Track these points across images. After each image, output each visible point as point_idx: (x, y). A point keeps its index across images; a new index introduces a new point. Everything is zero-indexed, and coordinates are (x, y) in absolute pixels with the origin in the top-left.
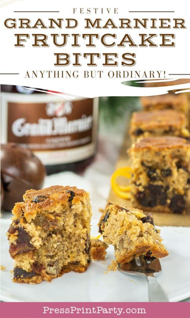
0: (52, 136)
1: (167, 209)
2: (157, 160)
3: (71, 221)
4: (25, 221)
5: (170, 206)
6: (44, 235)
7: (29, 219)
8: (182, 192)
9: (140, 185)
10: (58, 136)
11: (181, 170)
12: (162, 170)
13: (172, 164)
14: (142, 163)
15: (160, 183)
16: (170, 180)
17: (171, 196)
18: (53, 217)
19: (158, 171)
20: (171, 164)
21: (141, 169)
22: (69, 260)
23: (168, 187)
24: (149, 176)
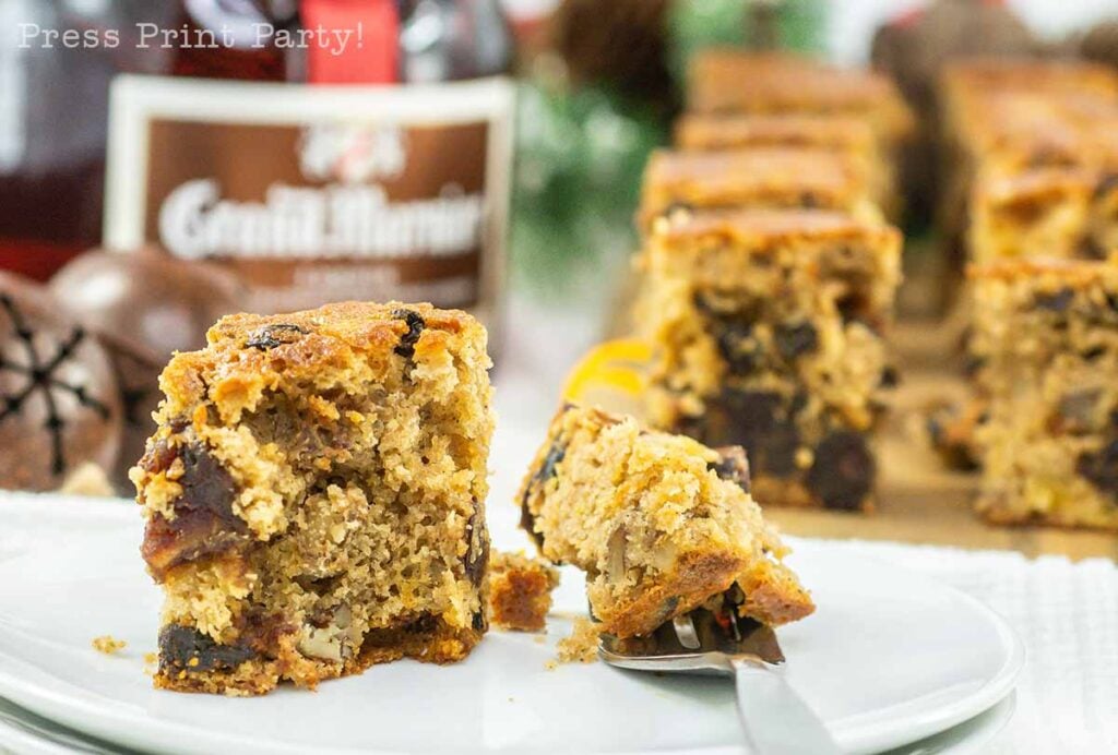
0: (322, 263)
1: (797, 492)
2: (759, 282)
3: (407, 431)
4: (215, 418)
5: (812, 478)
6: (295, 486)
7: (231, 410)
8: (862, 419)
9: (687, 388)
10: (345, 262)
11: (858, 331)
12: (780, 331)
13: (818, 303)
14: (698, 299)
15: (769, 382)
16: (811, 369)
17: (812, 435)
18: (330, 411)
19: (763, 333)
20: (816, 302)
21: (694, 323)
22: (395, 606)
23: (800, 400)
24: (723, 350)
